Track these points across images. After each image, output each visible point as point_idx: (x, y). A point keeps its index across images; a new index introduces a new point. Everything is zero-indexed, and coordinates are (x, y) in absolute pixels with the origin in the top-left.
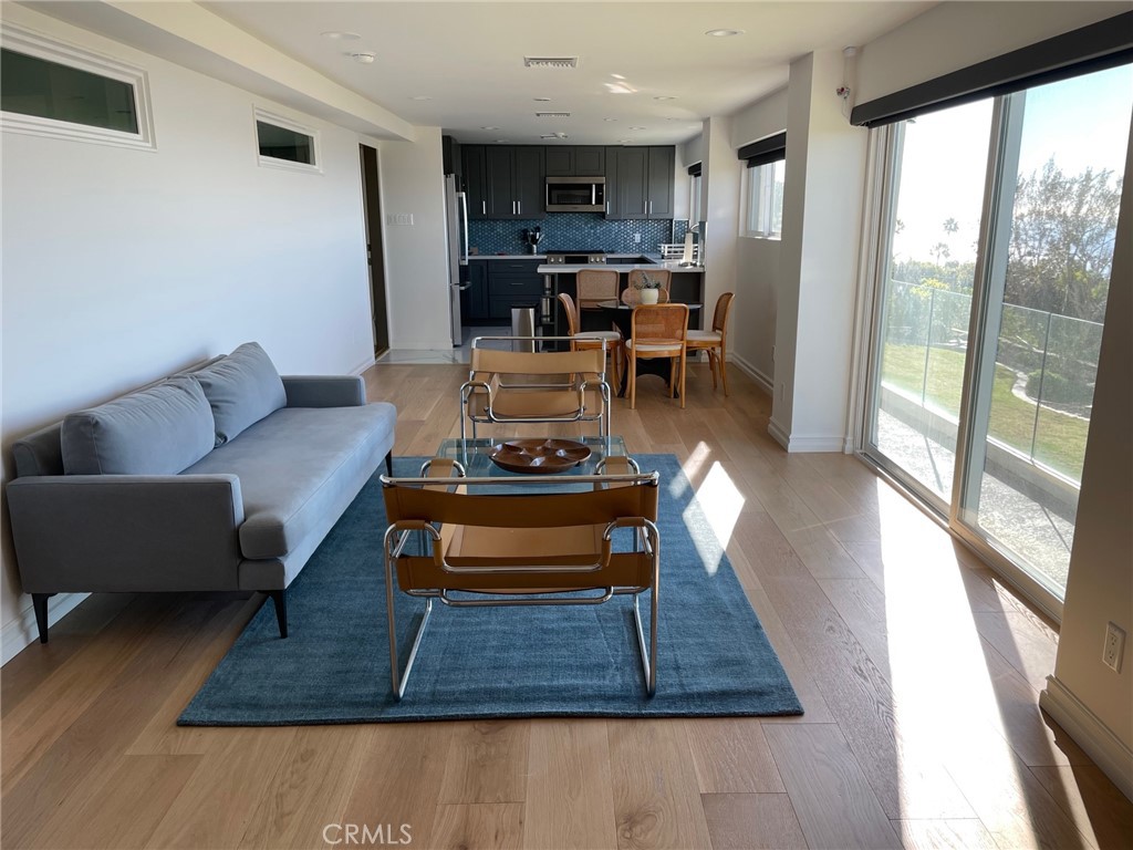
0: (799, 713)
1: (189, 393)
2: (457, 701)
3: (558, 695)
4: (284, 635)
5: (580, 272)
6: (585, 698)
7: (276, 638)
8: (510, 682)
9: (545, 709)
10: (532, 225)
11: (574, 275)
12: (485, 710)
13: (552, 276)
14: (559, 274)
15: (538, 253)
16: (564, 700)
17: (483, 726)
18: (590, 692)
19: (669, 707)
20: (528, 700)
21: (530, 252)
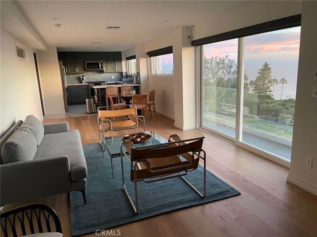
0: (240, 194)
1: (29, 133)
2: (154, 210)
3: (180, 202)
4: (85, 203)
5: (107, 87)
6: (187, 202)
7: (84, 205)
8: (164, 202)
9: (180, 207)
10: (81, 75)
11: (105, 88)
12: (164, 211)
13: (98, 89)
14: (100, 88)
15: (84, 83)
16: (182, 203)
17: (166, 216)
18: (187, 200)
19: (210, 199)
20: (173, 206)
21: (82, 83)
